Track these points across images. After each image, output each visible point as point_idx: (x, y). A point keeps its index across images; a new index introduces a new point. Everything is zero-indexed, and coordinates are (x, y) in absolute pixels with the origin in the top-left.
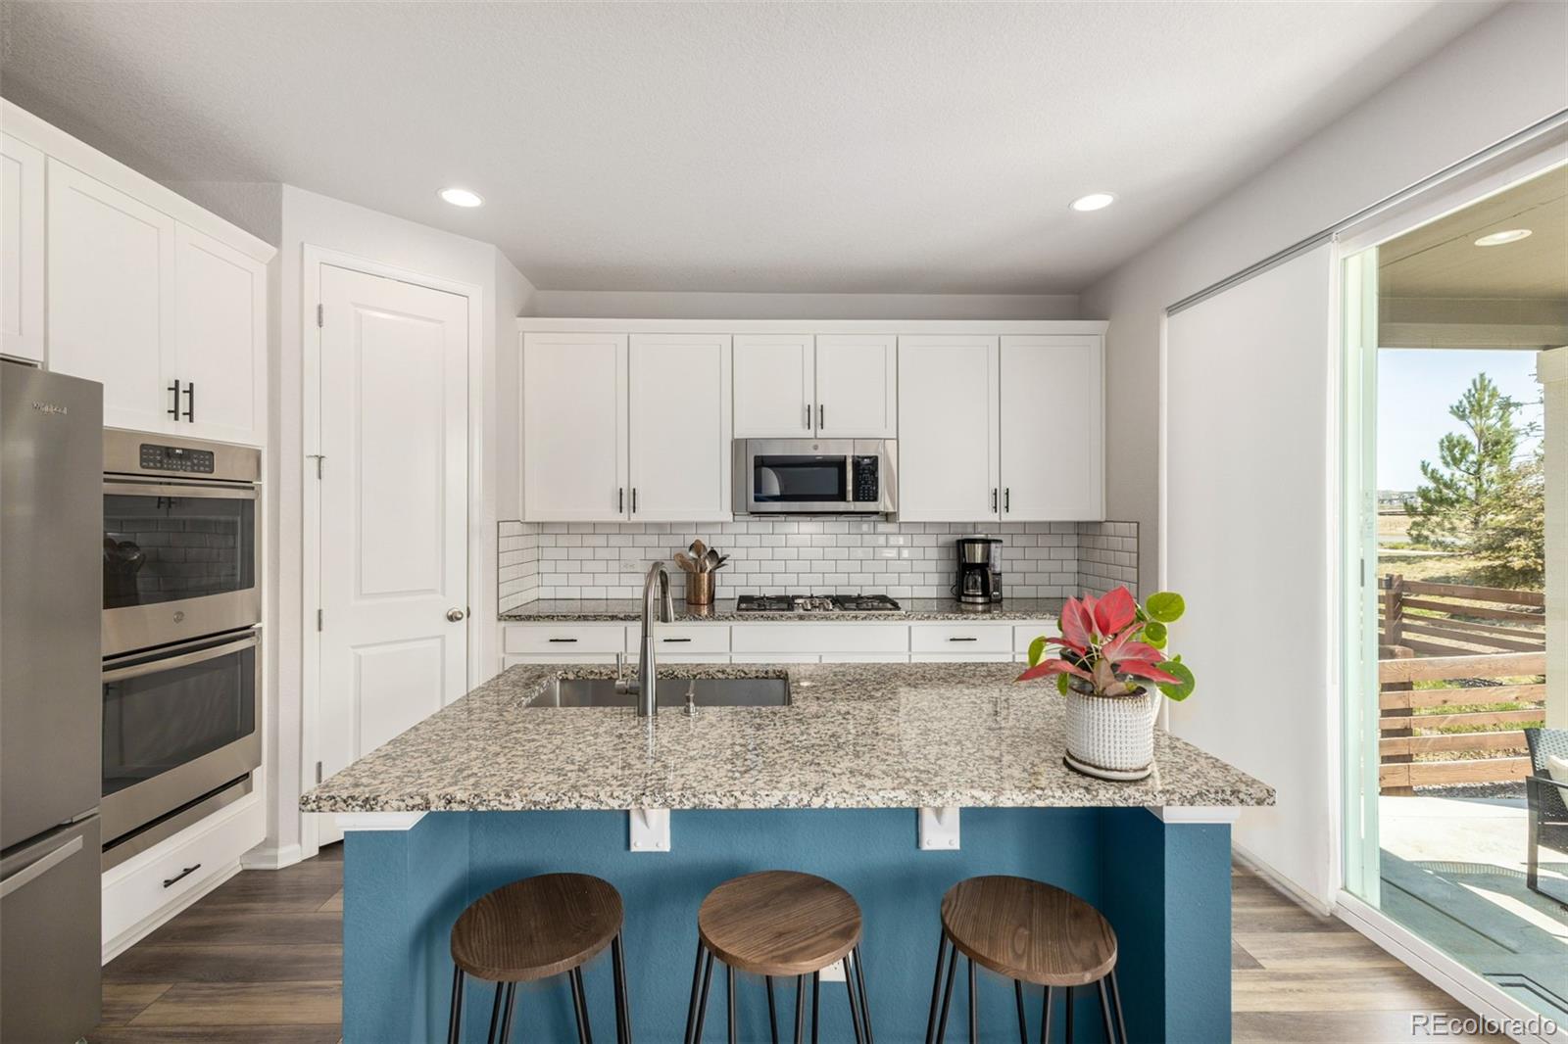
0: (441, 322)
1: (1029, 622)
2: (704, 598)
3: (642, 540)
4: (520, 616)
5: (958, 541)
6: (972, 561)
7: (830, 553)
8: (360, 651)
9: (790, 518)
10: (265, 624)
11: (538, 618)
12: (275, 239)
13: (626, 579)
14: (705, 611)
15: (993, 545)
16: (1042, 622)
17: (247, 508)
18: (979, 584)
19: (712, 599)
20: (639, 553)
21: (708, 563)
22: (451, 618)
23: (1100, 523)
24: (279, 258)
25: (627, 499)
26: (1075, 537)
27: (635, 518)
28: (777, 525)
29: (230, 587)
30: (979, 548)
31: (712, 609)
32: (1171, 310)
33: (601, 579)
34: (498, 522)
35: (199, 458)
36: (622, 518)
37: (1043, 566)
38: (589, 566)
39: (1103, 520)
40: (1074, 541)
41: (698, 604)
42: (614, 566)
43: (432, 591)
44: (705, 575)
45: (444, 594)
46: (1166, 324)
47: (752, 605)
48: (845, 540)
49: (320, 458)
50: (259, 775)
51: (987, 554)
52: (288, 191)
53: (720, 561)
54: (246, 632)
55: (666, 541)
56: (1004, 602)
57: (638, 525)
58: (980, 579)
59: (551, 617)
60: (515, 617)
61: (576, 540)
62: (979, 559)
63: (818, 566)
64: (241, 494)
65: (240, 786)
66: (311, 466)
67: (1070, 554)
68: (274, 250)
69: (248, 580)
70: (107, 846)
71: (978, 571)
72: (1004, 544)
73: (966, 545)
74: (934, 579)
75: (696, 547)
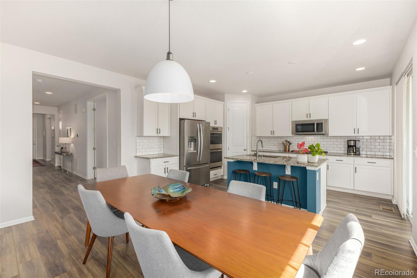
0: (243, 107)
3: (277, 140)
5: (348, 141)
6: (351, 145)
8: (233, 153)
9: (306, 136)
10: (223, 148)
12: (224, 101)
13: (274, 147)
15: (356, 141)
17: (221, 134)
18: (353, 150)
19: (289, 150)
21: (288, 144)
22: (245, 150)
24: (224, 103)
25: (273, 132)
27: (274, 136)
29: (220, 144)
30: (353, 142)
31: (289, 152)
32: (396, 85)
34: (251, 136)
35: (217, 129)
36: (272, 136)
39: (391, 135)
41: (286, 151)
42: (272, 144)
43: (242, 146)
44: (287, 146)
45: (243, 146)
46: (396, 88)
49: (229, 128)
50: (222, 166)
51: (355, 143)
52: (225, 94)
53: (290, 144)
54: (221, 149)
55: (281, 140)
57: (275, 137)
61: (270, 140)
64: (221, 133)
65: (220, 167)
66: (228, 129)
68: (224, 102)
69: (221, 143)
70: (211, 168)
71: (352, 147)
72: (359, 141)
74: (343, 149)
75: (286, 141)
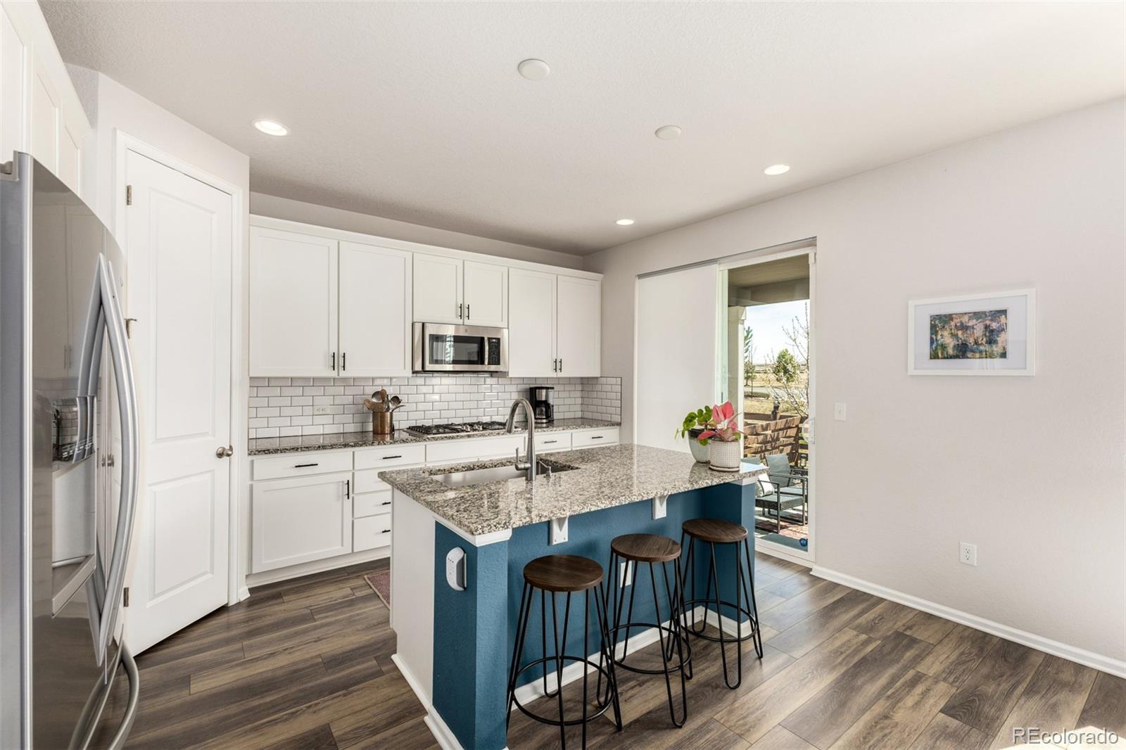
1: (579, 430)
2: (387, 429)
3: (331, 390)
4: (268, 450)
5: (531, 389)
6: (540, 399)
7: (460, 397)
11: (284, 450)
13: (318, 420)
14: (388, 438)
15: (550, 390)
16: (584, 430)
18: (544, 413)
19: (392, 429)
20: (329, 400)
21: (390, 405)
22: (220, 455)
23: (597, 378)
25: (338, 360)
26: (580, 385)
27: (343, 374)
28: (427, 379)
30: (544, 392)
31: (392, 436)
32: (640, 276)
33: (296, 421)
36: (334, 374)
37: (567, 401)
38: (286, 411)
39: (599, 376)
40: (579, 387)
41: (383, 433)
42: (308, 410)
43: (206, 434)
44: (388, 415)
45: (215, 435)
46: (638, 282)
47: (420, 432)
48: (467, 389)
51: (547, 396)
55: (350, 391)
56: (555, 422)
58: (544, 409)
59: (296, 449)
60: (264, 451)
62: (544, 399)
63: (453, 405)
67: (578, 394)
71: (543, 405)
72: (555, 389)
73: (537, 390)
75: (381, 394)
